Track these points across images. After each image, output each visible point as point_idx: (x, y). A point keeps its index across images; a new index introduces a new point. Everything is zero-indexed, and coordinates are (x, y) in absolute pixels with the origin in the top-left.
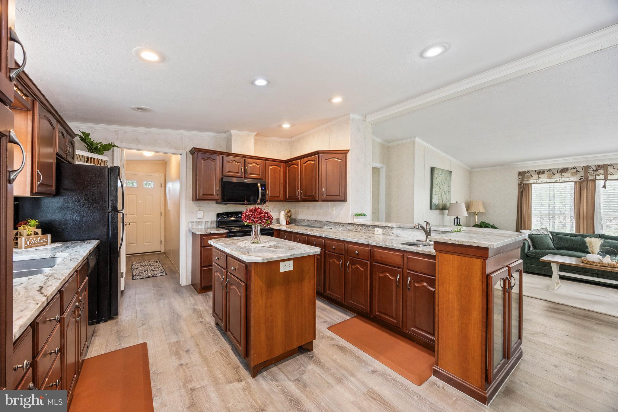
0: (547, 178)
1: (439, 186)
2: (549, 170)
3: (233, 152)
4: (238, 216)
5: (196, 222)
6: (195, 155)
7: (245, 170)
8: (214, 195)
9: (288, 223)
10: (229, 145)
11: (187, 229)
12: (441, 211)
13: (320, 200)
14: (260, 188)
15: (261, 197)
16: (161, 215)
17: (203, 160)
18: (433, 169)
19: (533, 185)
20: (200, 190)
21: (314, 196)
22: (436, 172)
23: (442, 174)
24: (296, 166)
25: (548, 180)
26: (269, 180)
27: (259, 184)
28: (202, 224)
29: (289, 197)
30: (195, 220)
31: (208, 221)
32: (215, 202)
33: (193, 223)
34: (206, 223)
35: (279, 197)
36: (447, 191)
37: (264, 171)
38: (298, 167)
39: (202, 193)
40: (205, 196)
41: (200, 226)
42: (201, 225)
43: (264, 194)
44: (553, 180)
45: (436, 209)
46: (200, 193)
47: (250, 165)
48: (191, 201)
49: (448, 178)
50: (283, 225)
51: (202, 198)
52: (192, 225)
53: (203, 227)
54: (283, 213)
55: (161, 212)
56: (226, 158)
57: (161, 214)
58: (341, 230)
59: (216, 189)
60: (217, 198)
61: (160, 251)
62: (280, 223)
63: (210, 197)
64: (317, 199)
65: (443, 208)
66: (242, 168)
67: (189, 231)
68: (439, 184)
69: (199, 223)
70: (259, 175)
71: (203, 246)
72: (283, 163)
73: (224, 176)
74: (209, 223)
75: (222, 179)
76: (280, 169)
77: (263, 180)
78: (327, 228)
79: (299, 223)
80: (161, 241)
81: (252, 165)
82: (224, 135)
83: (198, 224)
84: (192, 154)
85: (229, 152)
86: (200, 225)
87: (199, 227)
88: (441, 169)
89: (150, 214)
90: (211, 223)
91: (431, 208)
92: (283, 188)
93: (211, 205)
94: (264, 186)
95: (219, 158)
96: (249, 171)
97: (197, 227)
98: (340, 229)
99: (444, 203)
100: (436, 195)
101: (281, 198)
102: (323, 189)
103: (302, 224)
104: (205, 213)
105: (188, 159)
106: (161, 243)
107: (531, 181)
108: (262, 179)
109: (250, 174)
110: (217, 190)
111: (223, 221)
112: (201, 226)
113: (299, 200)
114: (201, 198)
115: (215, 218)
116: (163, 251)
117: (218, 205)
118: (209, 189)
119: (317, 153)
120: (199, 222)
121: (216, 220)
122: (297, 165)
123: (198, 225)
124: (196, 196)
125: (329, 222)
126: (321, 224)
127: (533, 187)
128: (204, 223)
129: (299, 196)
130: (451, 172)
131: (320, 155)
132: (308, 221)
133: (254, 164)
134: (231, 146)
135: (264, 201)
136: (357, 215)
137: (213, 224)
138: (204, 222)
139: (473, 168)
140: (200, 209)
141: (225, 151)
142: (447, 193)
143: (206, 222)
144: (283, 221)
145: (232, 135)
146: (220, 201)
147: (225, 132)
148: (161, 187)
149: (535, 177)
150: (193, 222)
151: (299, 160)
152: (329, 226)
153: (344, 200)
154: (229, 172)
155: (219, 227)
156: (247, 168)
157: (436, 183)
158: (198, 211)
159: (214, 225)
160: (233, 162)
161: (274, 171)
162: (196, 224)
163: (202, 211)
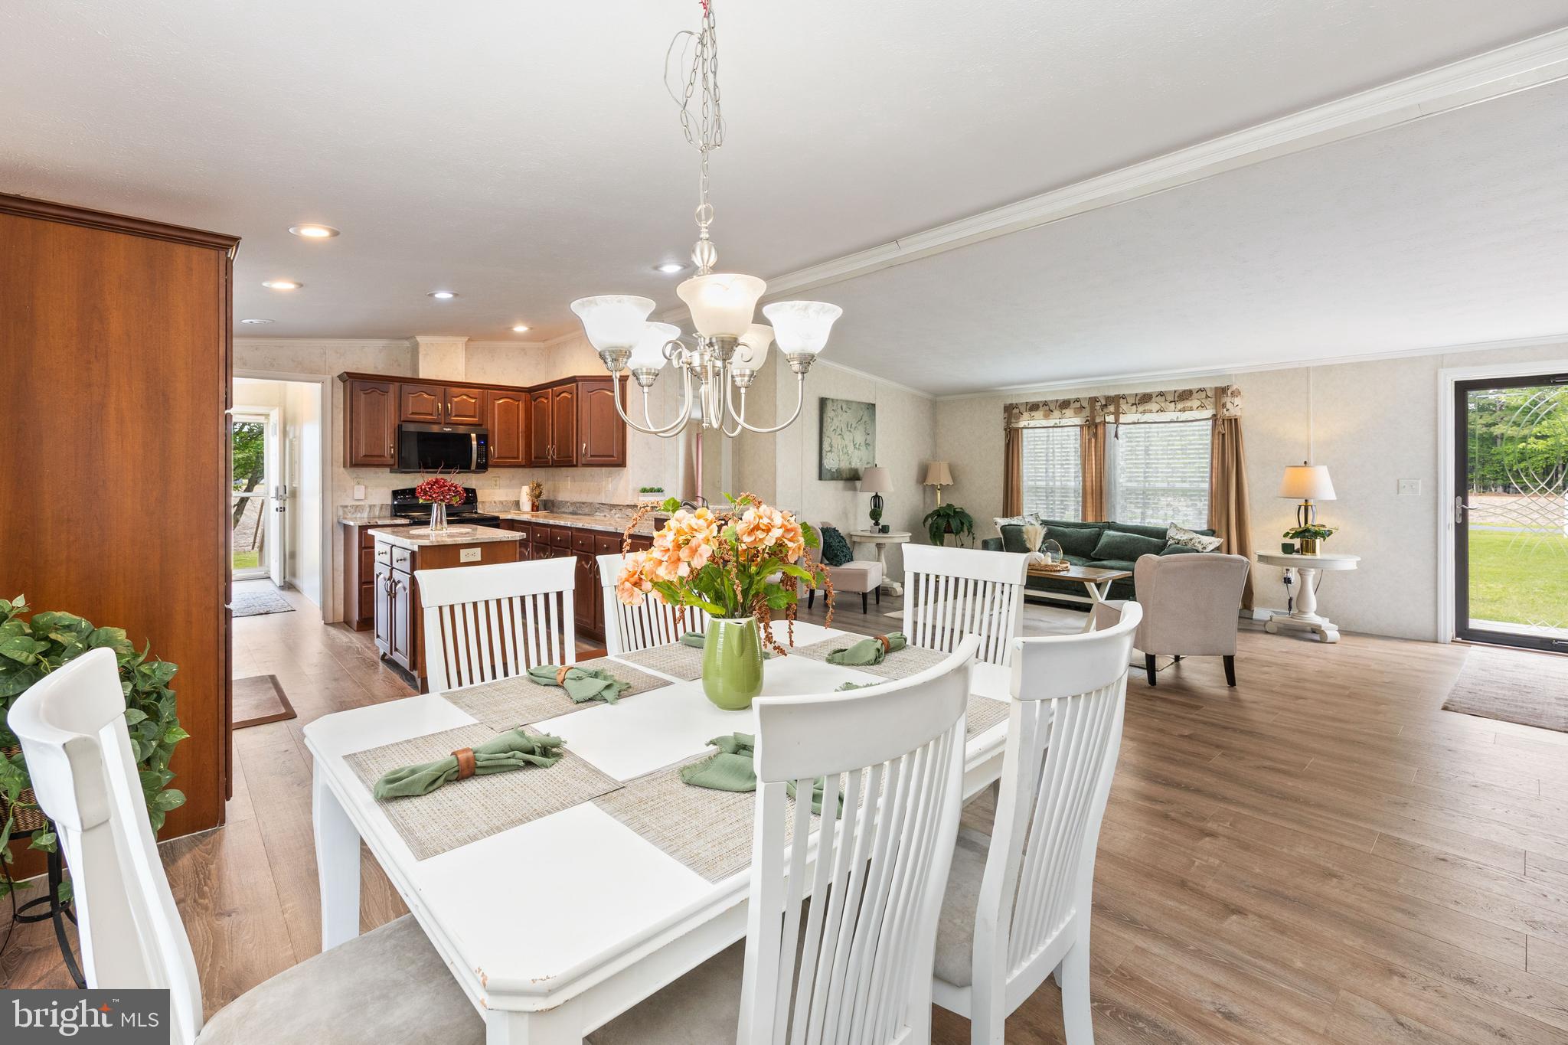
0: (1042, 418)
1: (840, 434)
2: (1045, 404)
3: (421, 376)
5: (352, 506)
6: (348, 383)
7: (445, 407)
8: (384, 456)
9: (535, 508)
10: (415, 367)
11: (335, 520)
12: (849, 484)
13: (579, 464)
14: (474, 443)
15: (477, 459)
17: (365, 394)
18: (823, 402)
19: (1025, 431)
20: (358, 447)
21: (570, 457)
22: (829, 406)
23: (848, 410)
24: (546, 401)
25: (1044, 423)
26: (495, 425)
27: (473, 436)
28: (363, 510)
29: (535, 458)
30: (350, 502)
31: (374, 505)
32: (388, 470)
33: (345, 509)
34: (370, 509)
35: (518, 458)
36: (863, 444)
37: (483, 411)
38: (548, 402)
39: (363, 452)
40: (370, 459)
41: (359, 513)
42: (361, 511)
43: (484, 453)
44: (1051, 423)
45: (832, 480)
46: (357, 453)
47: (456, 400)
48: (342, 469)
49: (866, 418)
50: (524, 513)
51: (362, 463)
52: (344, 511)
53: (365, 515)
54: (525, 490)
56: (407, 388)
58: (618, 518)
59: (389, 446)
60: (391, 462)
62: (521, 508)
63: (375, 460)
64: (575, 463)
65: (852, 478)
66: (440, 405)
67: (338, 521)
68: (839, 429)
69: (357, 508)
70: (474, 417)
71: (363, 546)
72: (523, 394)
73: (404, 421)
74: (378, 508)
75: (400, 427)
76: (518, 405)
77: (484, 427)
78: (599, 515)
79: (559, 509)
81: (460, 398)
82: (407, 343)
83: (355, 509)
84: (344, 382)
85: (416, 377)
86: (359, 511)
87: (358, 516)
88: (843, 401)
90: (381, 508)
91: (820, 478)
92: (524, 442)
93: (379, 474)
94: (483, 439)
95: (393, 388)
96: (453, 410)
97: (354, 516)
98: (617, 515)
99: (853, 466)
100: (830, 451)
101: (521, 460)
102: (585, 445)
103: (563, 510)
104: (369, 490)
105: (335, 390)
107: (1021, 424)
108: (481, 425)
109: (456, 416)
110: (391, 448)
111: (404, 505)
112: (361, 513)
113: (550, 464)
114: (359, 463)
115: (388, 500)
117: (393, 474)
118: (376, 446)
119: (573, 380)
120: (357, 506)
121: (389, 502)
122: (547, 398)
123: (356, 511)
124: (351, 458)
125: (602, 504)
126: (592, 509)
127: (1025, 436)
128: (368, 509)
129: (550, 457)
130: (874, 405)
131: (580, 383)
132: (573, 504)
133: (465, 397)
134: (418, 363)
135: (482, 467)
136: (644, 491)
137: (384, 507)
138: (367, 506)
139: (937, 395)
140: (358, 483)
141: (409, 375)
142: (863, 448)
143: (371, 506)
144: (526, 505)
145: (420, 344)
146: (396, 467)
147: (407, 338)
149: (1026, 415)
150: (346, 507)
151: (550, 390)
152: (603, 511)
153: (622, 464)
154: (413, 413)
155: (396, 516)
156: (449, 405)
157: (832, 429)
158: (356, 487)
159: (388, 513)
160: (422, 394)
161: (505, 408)
162: (352, 510)
163: (364, 487)
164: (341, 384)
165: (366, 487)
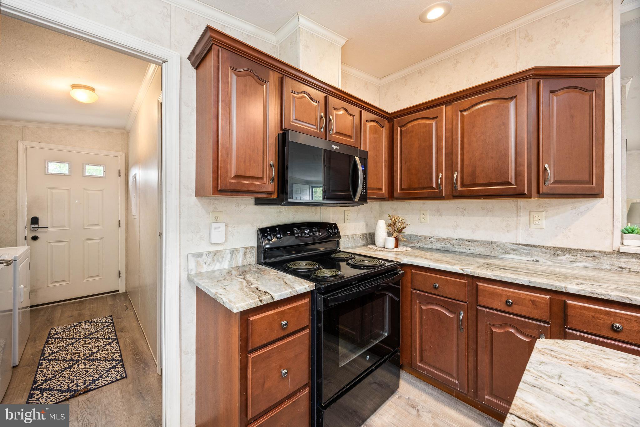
4: (304, 233)
5: (208, 254)
7: (328, 121)
8: (262, 178)
11: (184, 276)
13: (535, 192)
14: (359, 168)
15: (362, 189)
16: (119, 226)
17: (236, 74)
27: (357, 159)
28: (223, 257)
30: (205, 248)
31: (237, 250)
33: (199, 259)
34: (232, 255)
39: (232, 172)
40: (237, 183)
41: (218, 264)
42: (221, 260)
43: (365, 182)
47: (336, 113)
48: (194, 198)
51: (228, 187)
53: (226, 265)
54: (382, 224)
55: (119, 221)
57: (119, 224)
59: (268, 164)
60: (270, 187)
61: (118, 291)
63: (251, 185)
64: (526, 192)
66: (322, 114)
67: (190, 279)
69: (215, 255)
70: (350, 137)
72: (386, 120)
73: (286, 130)
74: (241, 254)
75: (281, 137)
76: (383, 131)
80: (119, 272)
81: (340, 113)
83: (213, 258)
84: (197, 68)
86: (218, 261)
87: (216, 268)
89: (98, 225)
90: (245, 253)
92: (387, 172)
93: (242, 207)
94: (364, 162)
96: (334, 125)
97: (211, 268)
101: (384, 192)
104: (230, 228)
106: (119, 276)
108: (357, 148)
109: (337, 133)
110: (271, 166)
112: (221, 263)
113: (444, 195)
115: (253, 241)
116: (122, 290)
118: (252, 161)
120: (216, 253)
121: (254, 244)
123: (213, 261)
124: (216, 179)
128: (229, 256)
133: (343, 112)
134: (299, 58)
135: (364, 199)
136: (628, 232)
137: (248, 255)
138: (228, 251)
140: (216, 219)
143: (234, 252)
145: (301, 30)
148: (119, 176)
150: (200, 255)
153: (598, 194)
156: (330, 117)
158: (214, 225)
159: (253, 260)
160: (303, 97)
162: (209, 260)
163: (224, 224)
164: (193, 72)
165: (227, 226)
